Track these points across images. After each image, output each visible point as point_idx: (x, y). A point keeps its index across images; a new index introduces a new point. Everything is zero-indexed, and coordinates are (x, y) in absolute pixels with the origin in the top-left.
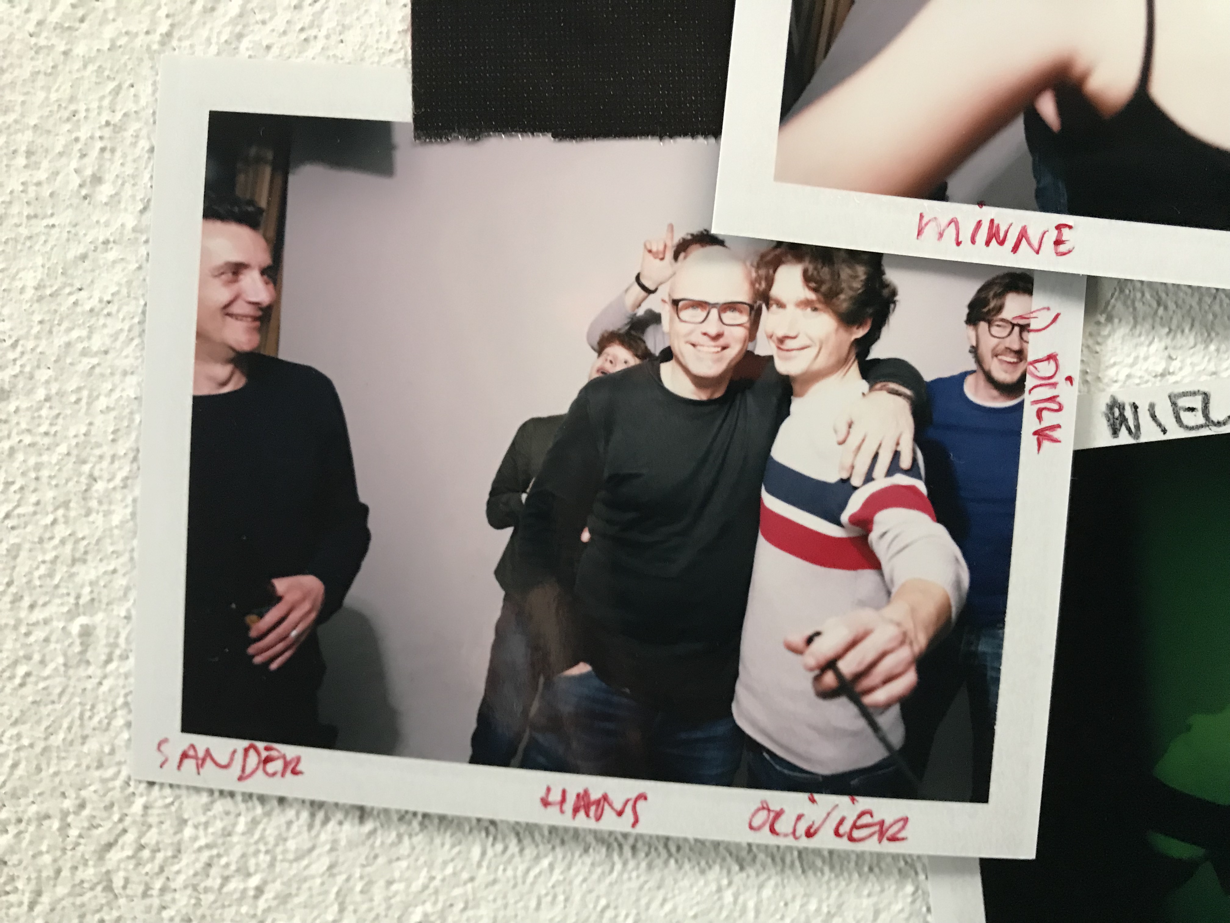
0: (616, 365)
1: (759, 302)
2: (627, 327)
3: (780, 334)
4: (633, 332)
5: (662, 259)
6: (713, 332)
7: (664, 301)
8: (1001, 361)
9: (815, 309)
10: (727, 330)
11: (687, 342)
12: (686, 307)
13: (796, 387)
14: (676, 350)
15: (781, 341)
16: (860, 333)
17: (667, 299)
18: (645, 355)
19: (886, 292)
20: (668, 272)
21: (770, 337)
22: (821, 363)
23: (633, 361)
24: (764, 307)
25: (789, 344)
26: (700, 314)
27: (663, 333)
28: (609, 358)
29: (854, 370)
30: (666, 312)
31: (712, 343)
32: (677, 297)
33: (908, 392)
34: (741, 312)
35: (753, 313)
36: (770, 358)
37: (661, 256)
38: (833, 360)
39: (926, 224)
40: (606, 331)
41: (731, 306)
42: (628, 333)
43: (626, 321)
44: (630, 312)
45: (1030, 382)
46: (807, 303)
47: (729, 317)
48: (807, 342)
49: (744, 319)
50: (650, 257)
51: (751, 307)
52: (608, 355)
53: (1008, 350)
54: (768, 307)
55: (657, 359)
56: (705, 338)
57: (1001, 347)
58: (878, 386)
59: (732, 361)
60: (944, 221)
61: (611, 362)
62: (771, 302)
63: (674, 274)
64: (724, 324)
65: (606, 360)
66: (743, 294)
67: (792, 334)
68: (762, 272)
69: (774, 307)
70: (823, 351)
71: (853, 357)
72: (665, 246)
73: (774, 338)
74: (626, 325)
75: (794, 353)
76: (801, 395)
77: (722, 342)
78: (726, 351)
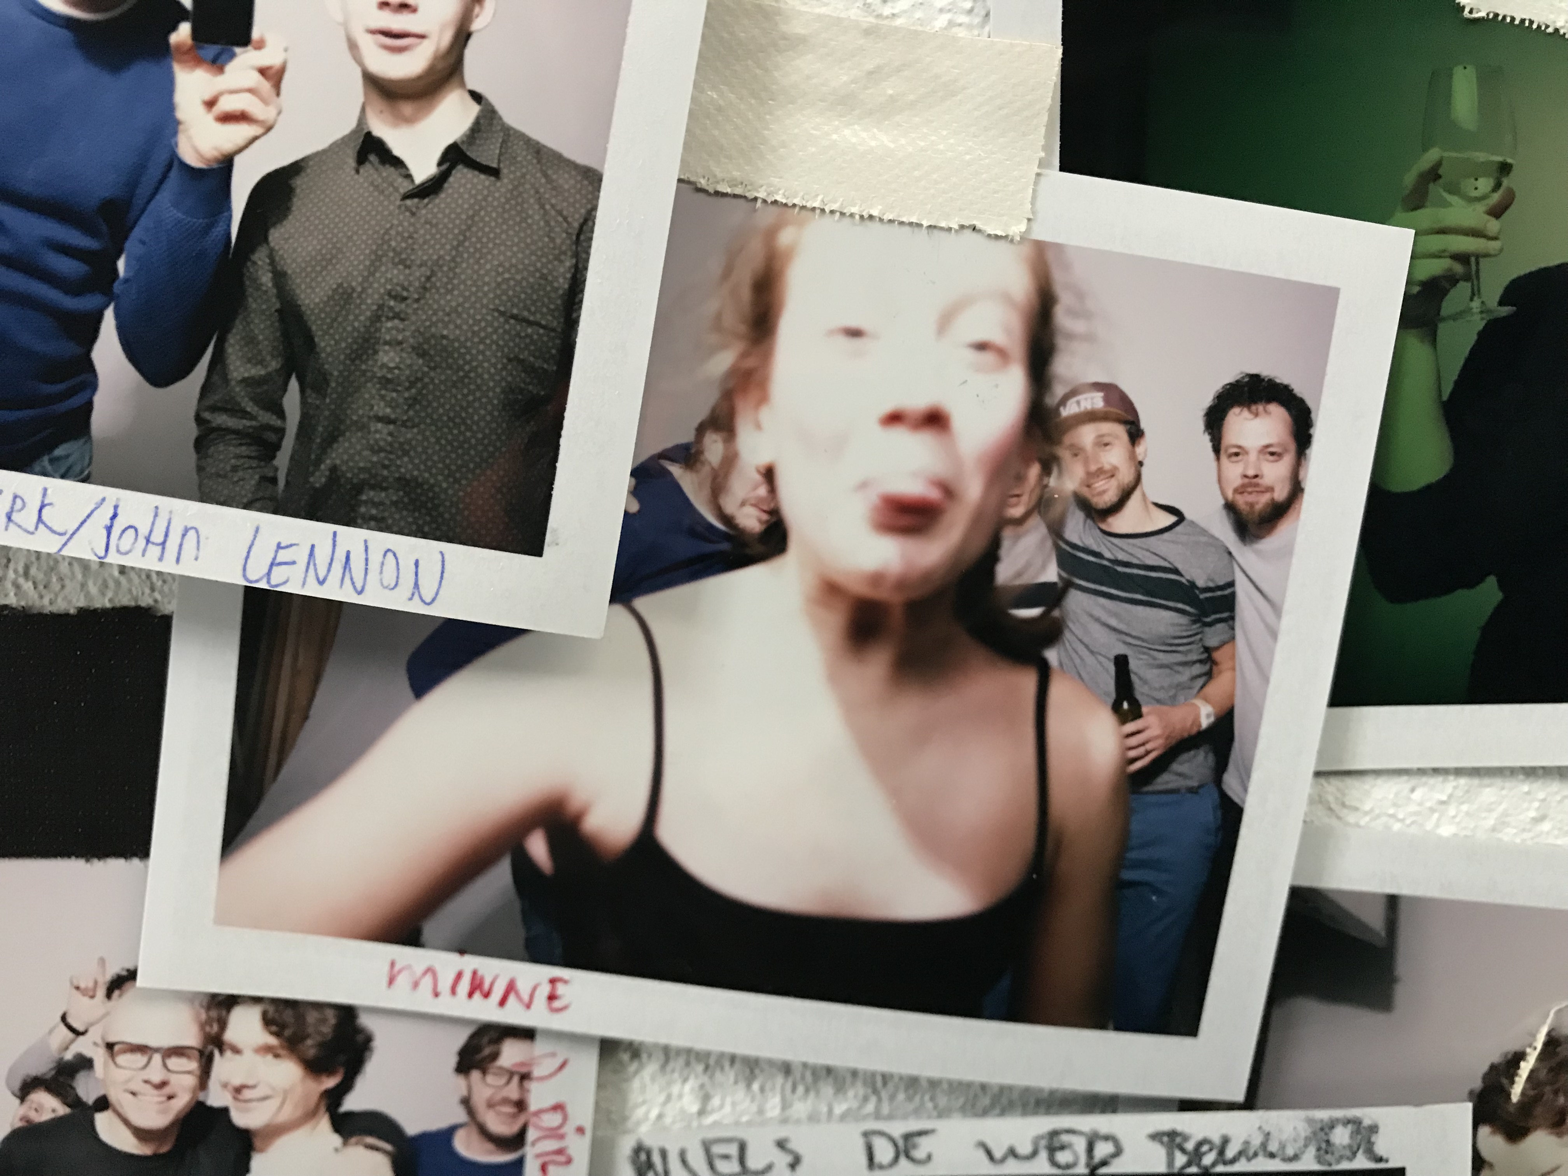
0: (41, 1115)
1: (210, 1047)
2: (53, 1072)
3: (237, 1082)
4: (61, 1079)
5: (92, 997)
6: (157, 1078)
7: (95, 1044)
8: (499, 1114)
9: (277, 1056)
10: (174, 1079)
11: (126, 1091)
12: (125, 1051)
13: (257, 1142)
14: (113, 1097)
15: (238, 1090)
16: (331, 1082)
17: (99, 1041)
18: (75, 1103)
19: (360, 1038)
20: (101, 1011)
21: (225, 1086)
22: (287, 1114)
23: (62, 1110)
24: (216, 1053)
25: (247, 1094)
26: (139, 1059)
27: (96, 1079)
28: (34, 1106)
29: (324, 1123)
30: (99, 1056)
31: (155, 1092)
32: (111, 1039)
33: (388, 1147)
34: (189, 1057)
35: (204, 1060)
36: (225, 1111)
37: (91, 993)
38: (299, 1113)
39: (400, 972)
40: (28, 1076)
41: (178, 1051)
42: (54, 1078)
43: (52, 1065)
44: (56, 1056)
45: (531, 1135)
46: (267, 1049)
47: (175, 1063)
48: (268, 1092)
49: (193, 1065)
50: (77, 994)
51: (201, 1052)
52: (32, 1102)
53: (506, 1101)
54: (221, 1052)
55: (90, 1108)
56: (148, 1087)
57: (498, 1097)
58: (353, 1140)
59: (180, 1112)
60: (419, 969)
61: (36, 1110)
62: (225, 1047)
63: (107, 1014)
64: (169, 1070)
65: (30, 1108)
66: (191, 1038)
67: (250, 1082)
68: (214, 1013)
69: (228, 1054)
70: (288, 1102)
71: (323, 1109)
72: (96, 983)
73: (230, 1087)
74: (51, 1069)
75: (254, 1104)
76: (262, 1151)
77: (167, 1090)
78: (173, 1101)
